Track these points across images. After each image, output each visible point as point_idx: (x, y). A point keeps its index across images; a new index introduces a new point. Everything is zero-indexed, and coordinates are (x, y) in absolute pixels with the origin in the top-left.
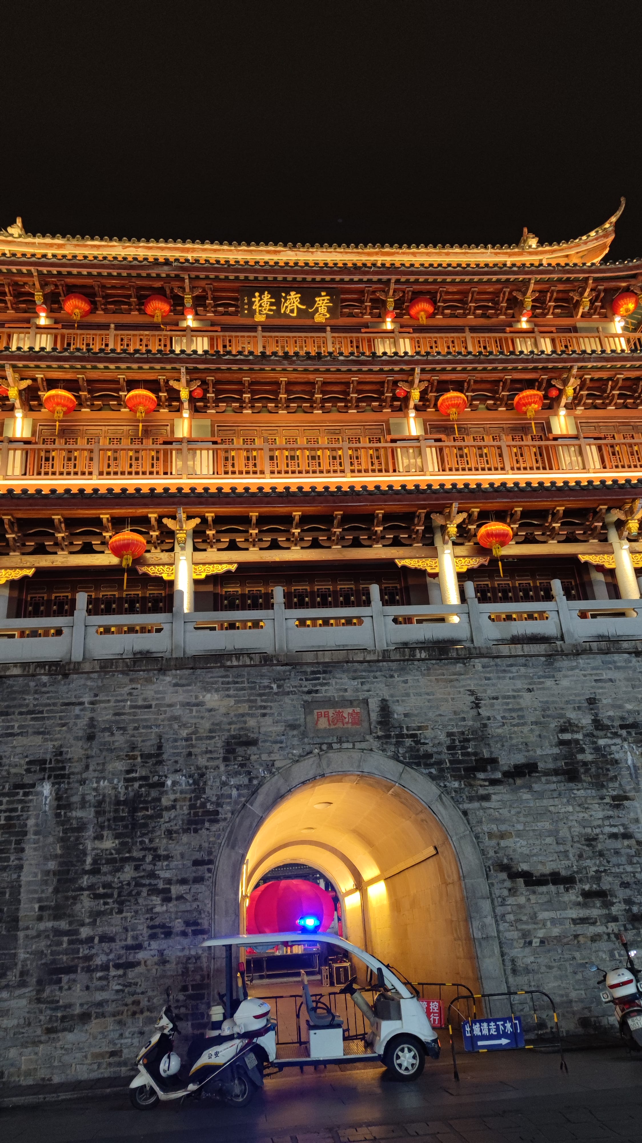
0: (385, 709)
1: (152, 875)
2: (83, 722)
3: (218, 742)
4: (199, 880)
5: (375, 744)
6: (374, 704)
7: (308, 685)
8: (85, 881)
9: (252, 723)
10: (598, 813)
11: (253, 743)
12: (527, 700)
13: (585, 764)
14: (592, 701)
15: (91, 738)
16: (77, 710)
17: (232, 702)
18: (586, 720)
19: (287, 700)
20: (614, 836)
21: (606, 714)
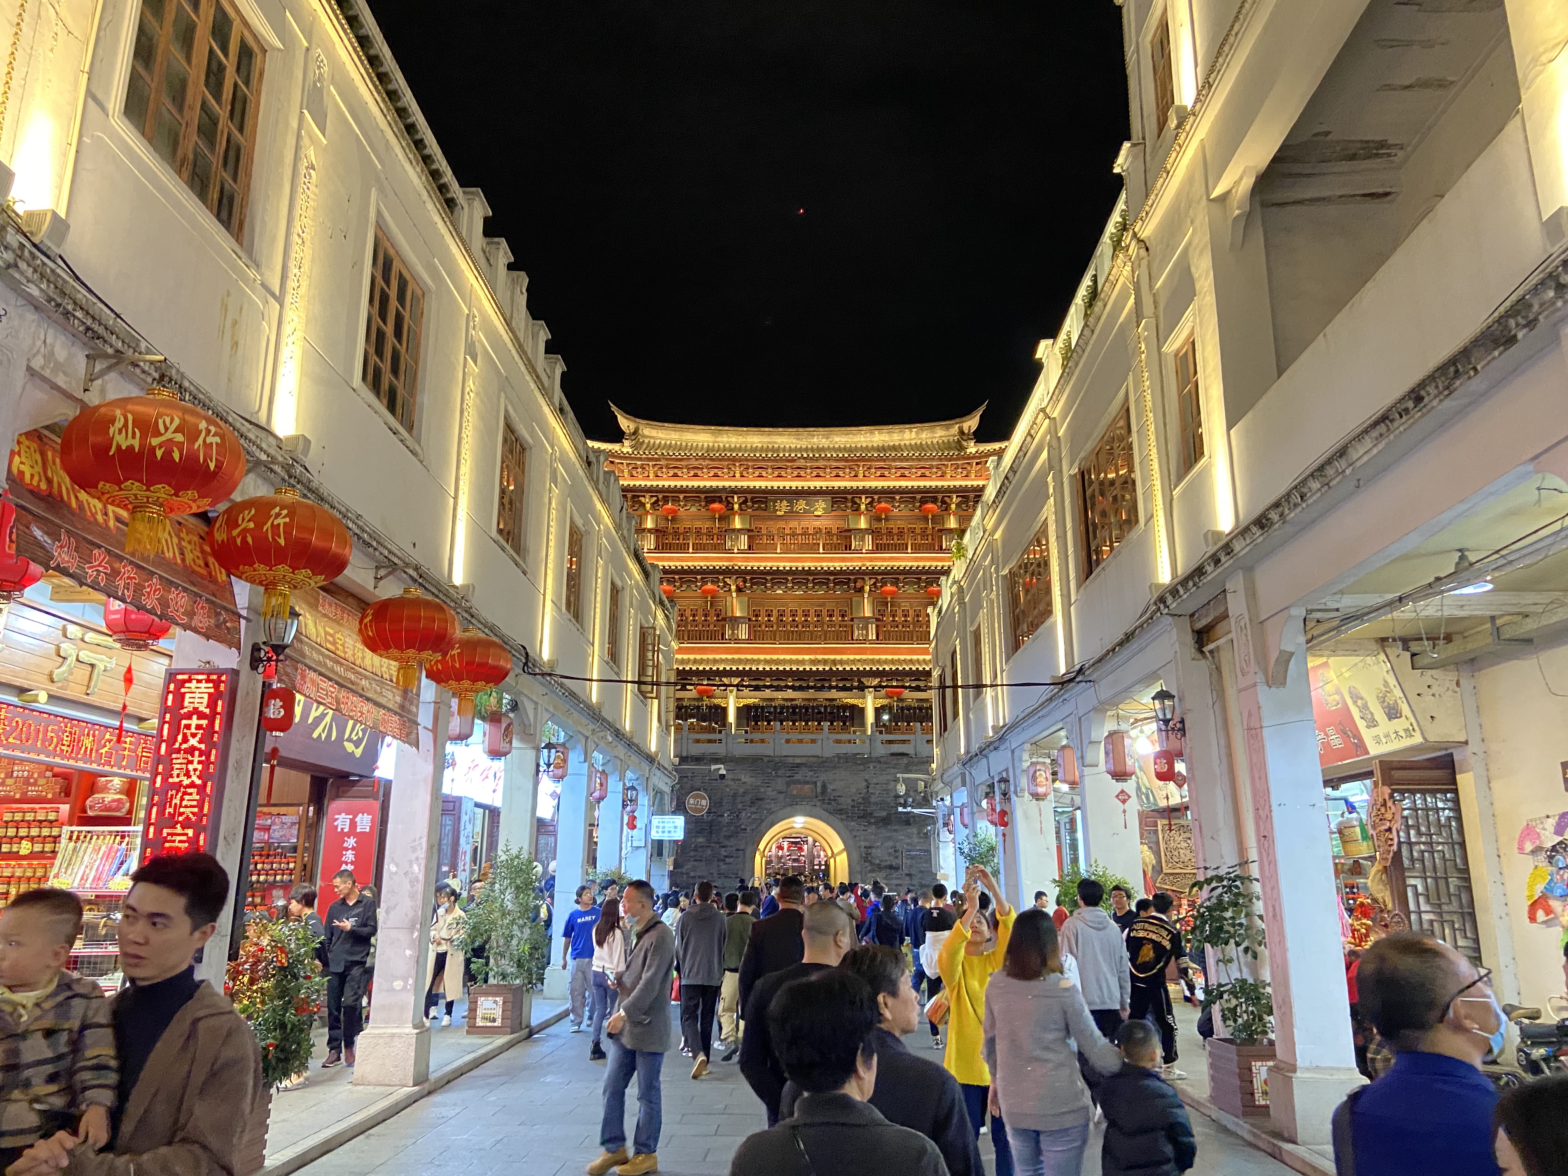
0: (824, 787)
3: (748, 798)
5: (818, 804)
6: (819, 784)
7: (789, 773)
9: (762, 790)
17: (753, 779)
19: (779, 780)
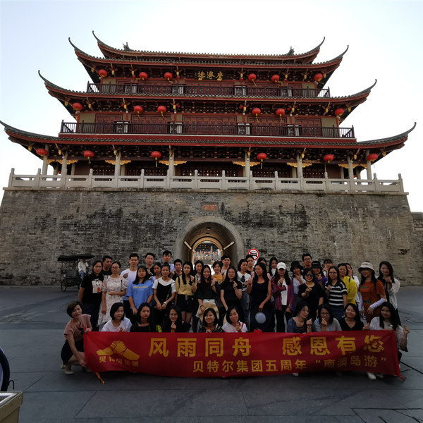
1: (160, 243)
2: (143, 205)
4: (171, 245)
8: (144, 243)
10: (276, 235)
11: (186, 213)
12: (262, 205)
13: (275, 223)
14: (280, 206)
15: (145, 208)
16: (141, 201)
18: (278, 212)
20: (279, 242)
21: (284, 210)
